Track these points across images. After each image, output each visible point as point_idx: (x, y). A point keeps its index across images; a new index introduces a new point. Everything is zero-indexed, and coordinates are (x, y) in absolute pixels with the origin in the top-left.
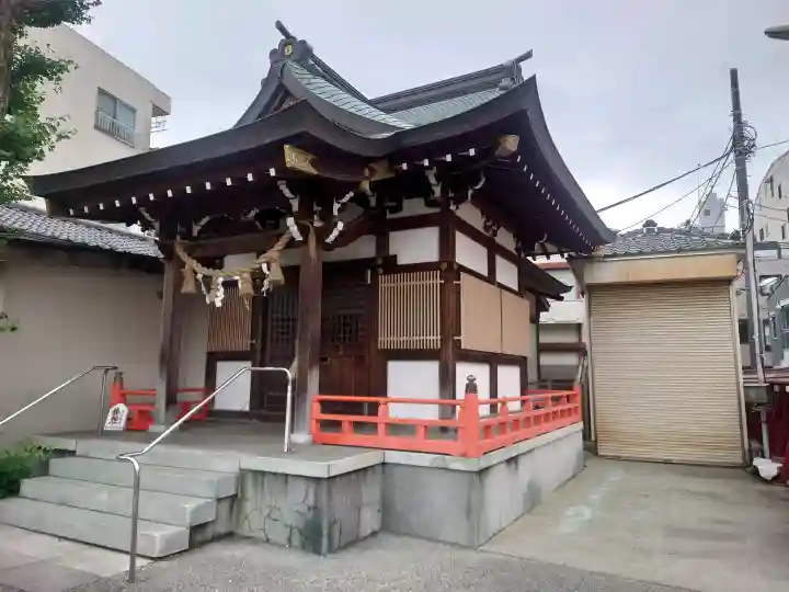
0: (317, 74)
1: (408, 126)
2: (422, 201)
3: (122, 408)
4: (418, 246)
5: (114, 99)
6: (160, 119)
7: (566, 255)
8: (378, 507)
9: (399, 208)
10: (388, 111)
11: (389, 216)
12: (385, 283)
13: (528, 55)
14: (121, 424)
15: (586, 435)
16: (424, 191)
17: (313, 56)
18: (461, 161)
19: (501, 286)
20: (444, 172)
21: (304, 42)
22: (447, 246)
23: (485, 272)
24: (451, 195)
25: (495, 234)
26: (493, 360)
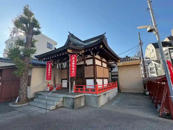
0: (74, 38)
1: (87, 45)
2: (90, 55)
3: (49, 87)
4: (89, 62)
5: (49, 44)
6: (56, 46)
7: (114, 62)
8: (84, 102)
9: (87, 56)
10: (85, 43)
11: (86, 58)
12: (85, 67)
13: (105, 33)
14: (49, 90)
15: (118, 89)
16: (90, 54)
17: (74, 36)
18: (95, 49)
19: (104, 67)
20: (93, 51)
21: (72, 34)
22: (94, 62)
23: (101, 65)
24: (94, 54)
25: (102, 59)
26: (103, 78)
